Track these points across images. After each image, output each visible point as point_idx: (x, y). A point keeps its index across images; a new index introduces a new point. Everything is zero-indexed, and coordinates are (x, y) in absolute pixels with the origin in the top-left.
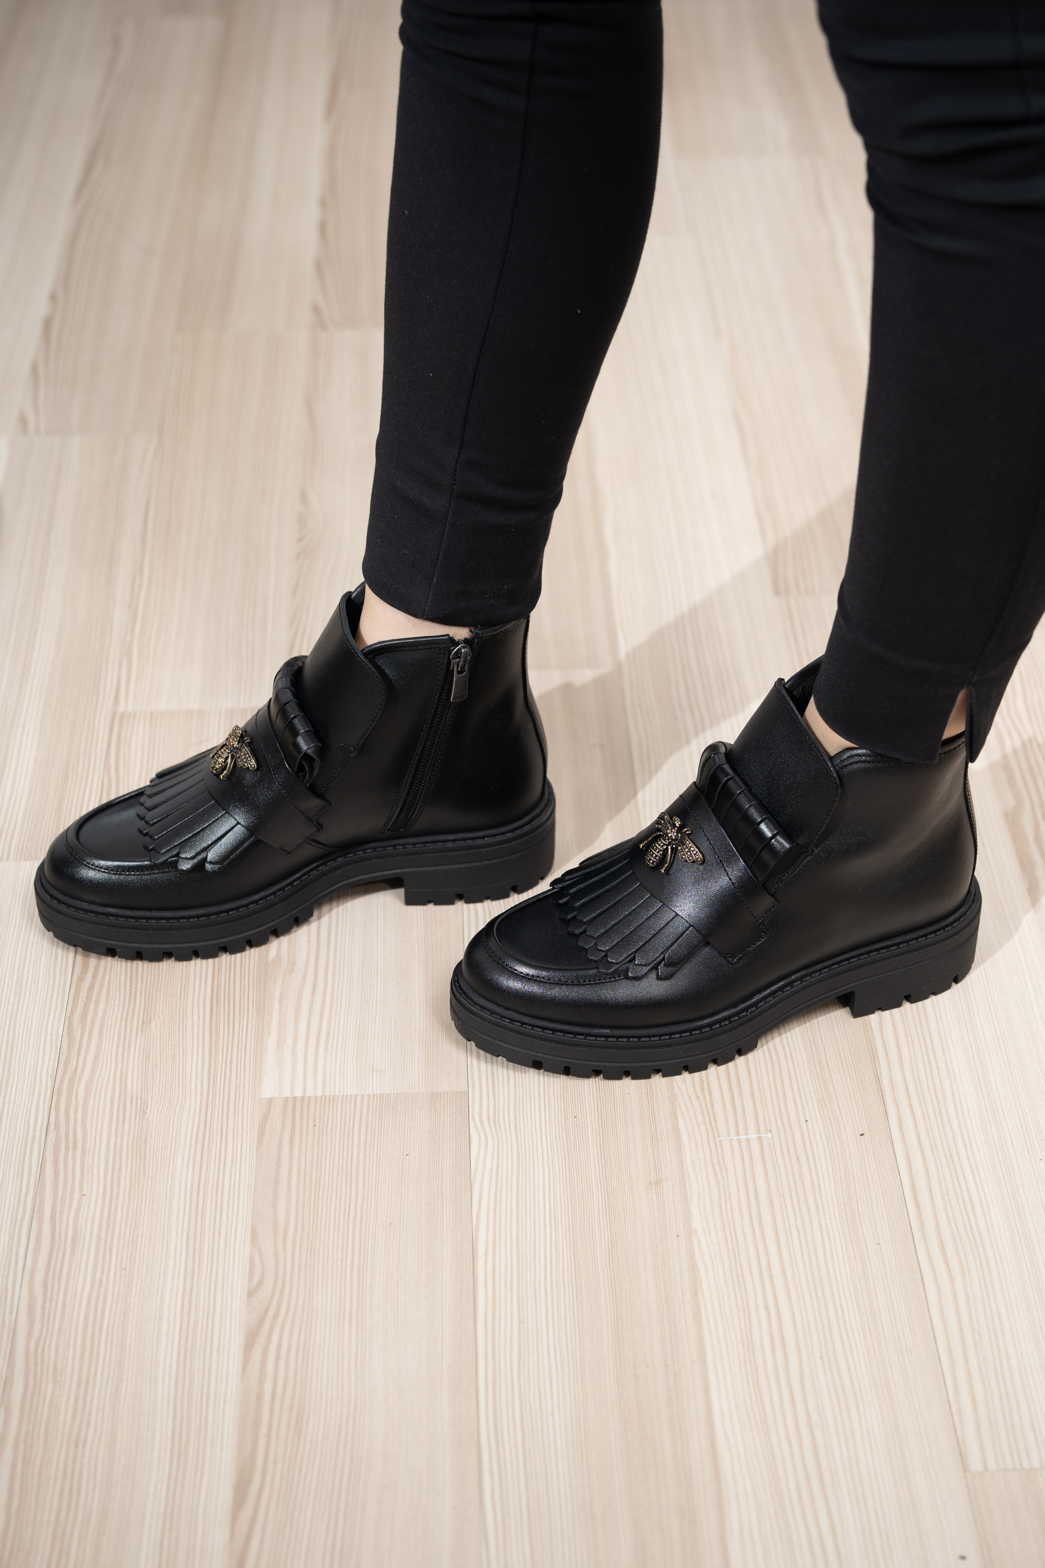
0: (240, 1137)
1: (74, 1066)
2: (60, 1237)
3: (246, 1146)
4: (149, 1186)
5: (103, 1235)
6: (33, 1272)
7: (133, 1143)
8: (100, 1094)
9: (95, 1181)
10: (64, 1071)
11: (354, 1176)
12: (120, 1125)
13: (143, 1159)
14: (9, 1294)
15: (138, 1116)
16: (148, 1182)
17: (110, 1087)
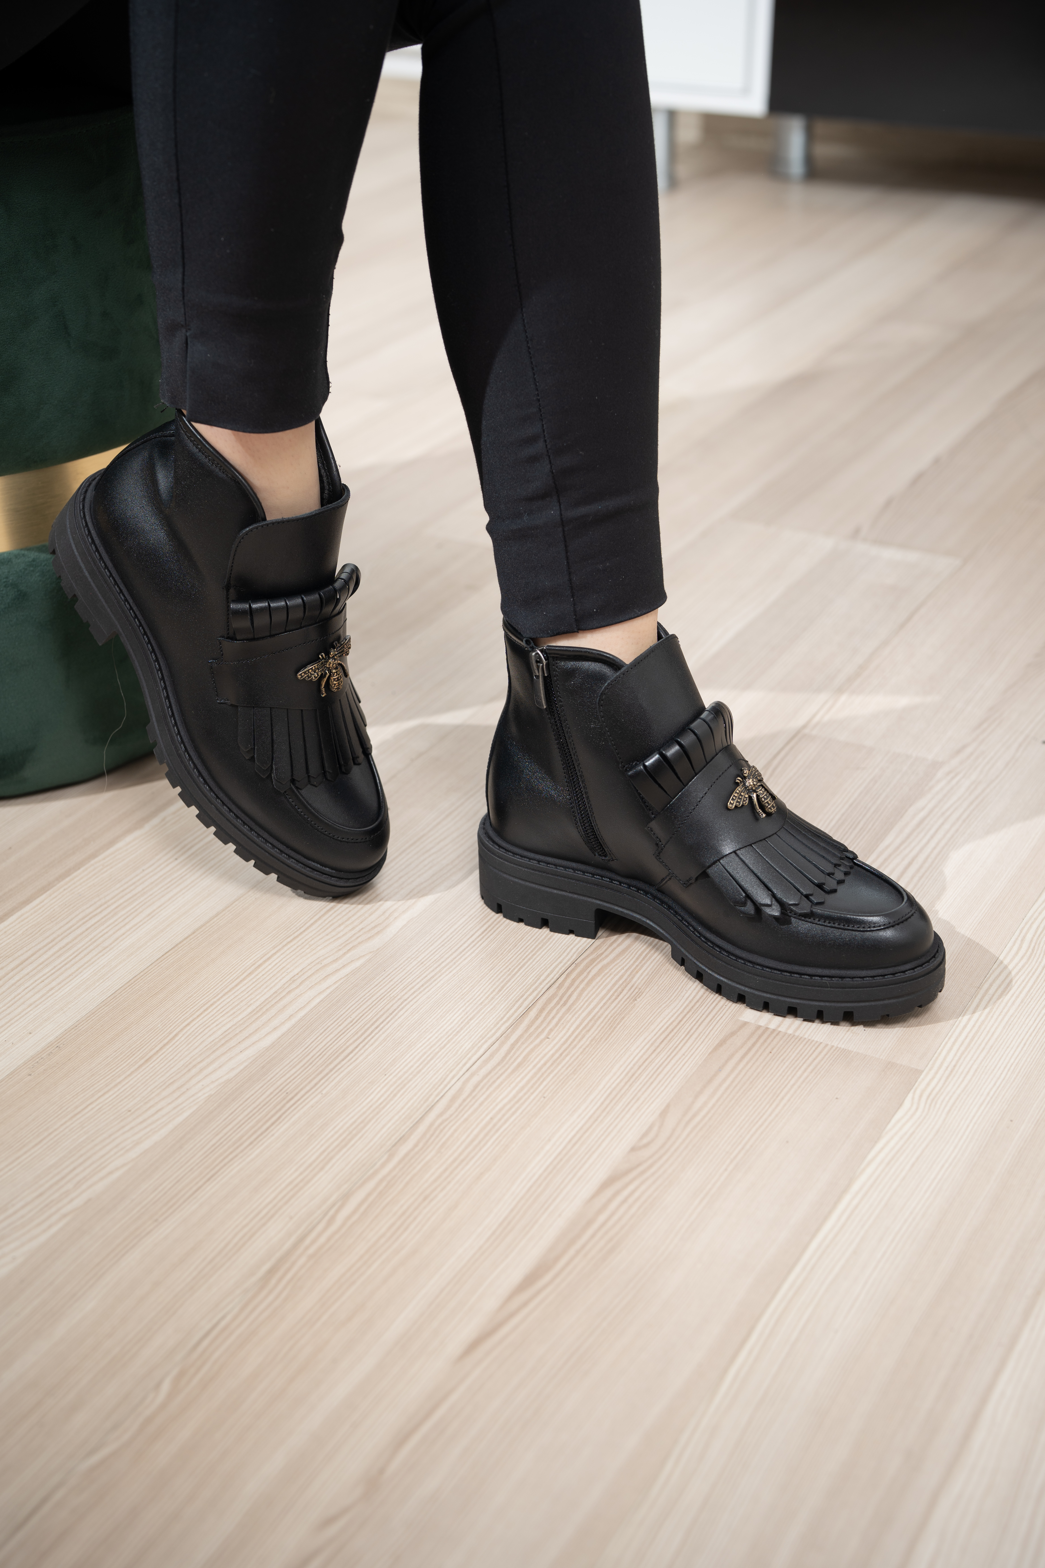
0: (702, 1040)
1: (601, 952)
2: (510, 1059)
3: (703, 1048)
4: (603, 1050)
5: (544, 1069)
6: (472, 1075)
7: (611, 1017)
8: (609, 976)
9: (564, 1032)
10: (592, 953)
11: (779, 1098)
12: (610, 1001)
13: (611, 1030)
14: (445, 1083)
15: (628, 1000)
16: (605, 1046)
17: (620, 974)
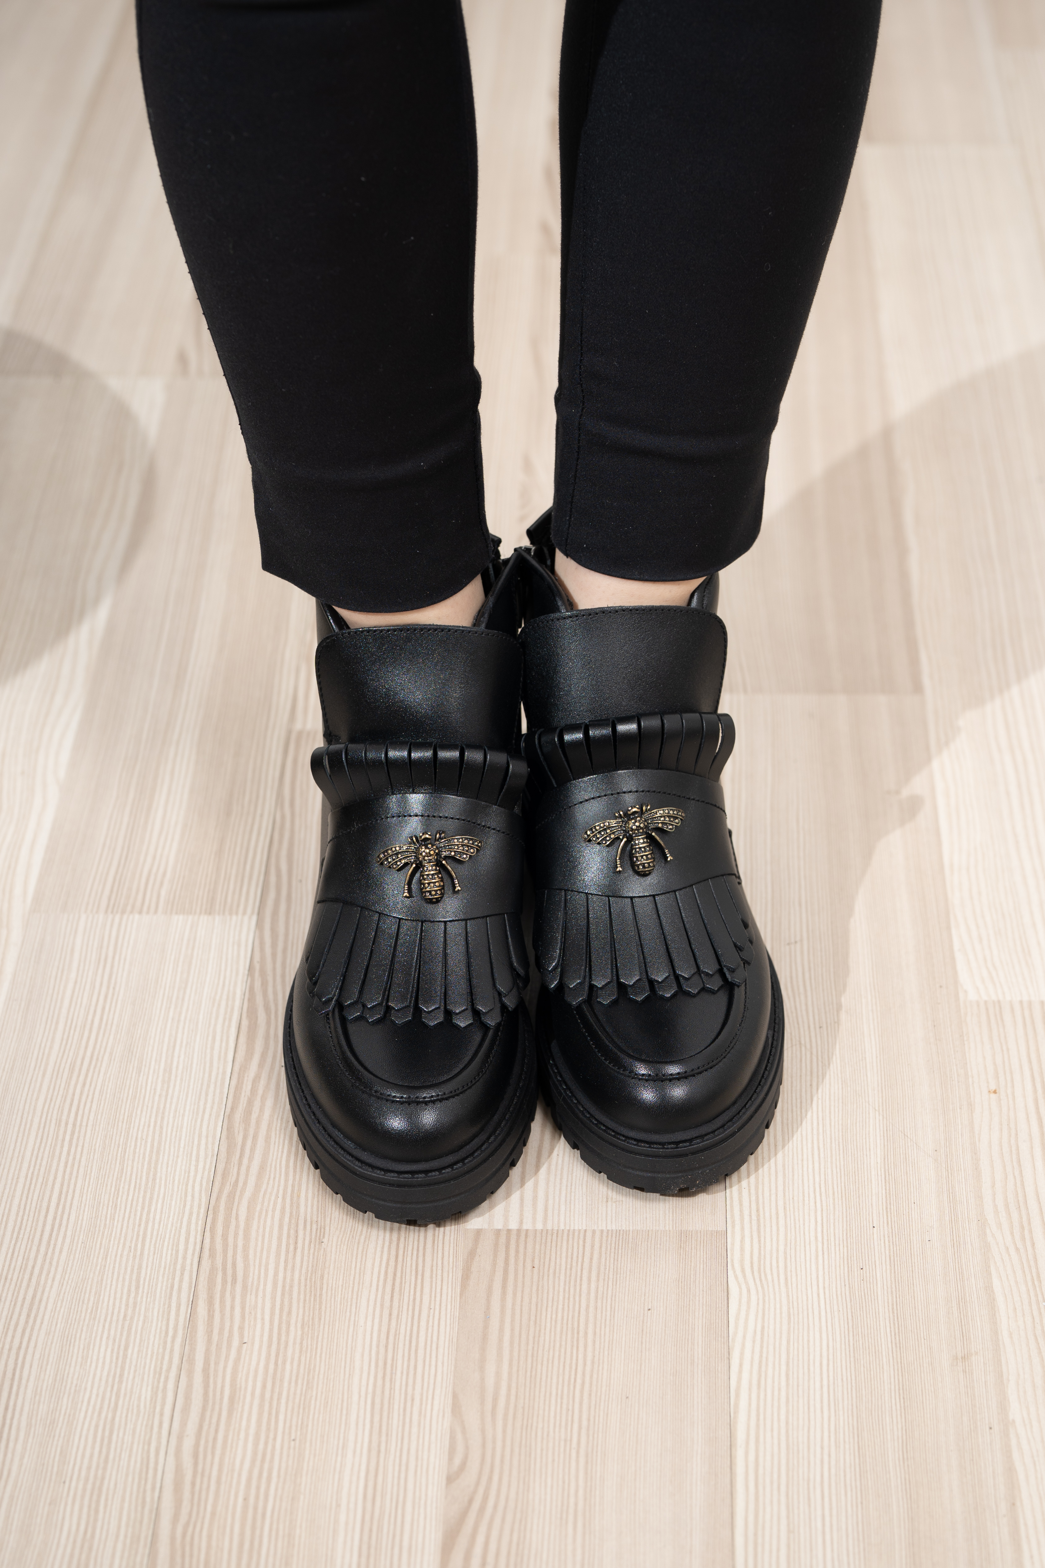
0: (439, 1277)
1: (234, 1179)
2: (214, 1395)
3: (447, 1290)
4: (326, 1336)
5: (268, 1395)
6: (180, 1438)
7: (306, 1280)
8: (266, 1215)
9: (259, 1326)
10: (222, 1184)
11: (581, 1334)
12: (291, 1255)
13: (318, 1301)
14: (152, 1465)
15: (312, 1246)
16: (324, 1330)
17: (279, 1207)
